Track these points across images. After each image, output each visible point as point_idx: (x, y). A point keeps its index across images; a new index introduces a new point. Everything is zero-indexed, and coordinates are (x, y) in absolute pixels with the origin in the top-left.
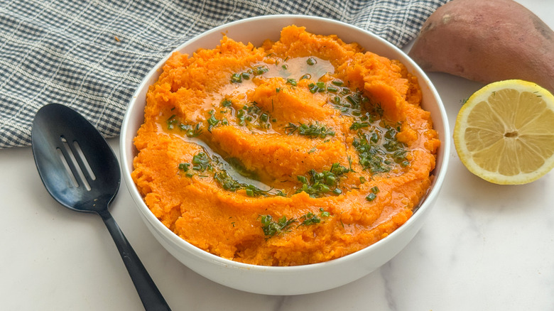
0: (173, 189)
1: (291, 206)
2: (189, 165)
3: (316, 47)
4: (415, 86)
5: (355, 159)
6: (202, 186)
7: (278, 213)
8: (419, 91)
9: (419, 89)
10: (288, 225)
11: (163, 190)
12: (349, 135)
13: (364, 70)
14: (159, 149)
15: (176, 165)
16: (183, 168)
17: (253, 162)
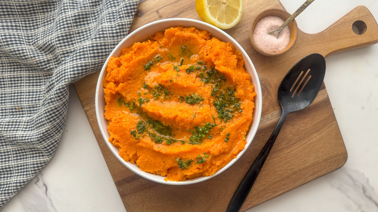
0: (131, 145)
1: (189, 152)
2: (135, 131)
3: (185, 39)
4: (240, 58)
5: (216, 115)
6: (145, 143)
7: (184, 157)
8: (242, 61)
9: (243, 59)
10: (190, 163)
11: (126, 146)
12: (211, 99)
13: (213, 58)
14: (118, 122)
15: (128, 133)
16: (133, 134)
17: (166, 122)
